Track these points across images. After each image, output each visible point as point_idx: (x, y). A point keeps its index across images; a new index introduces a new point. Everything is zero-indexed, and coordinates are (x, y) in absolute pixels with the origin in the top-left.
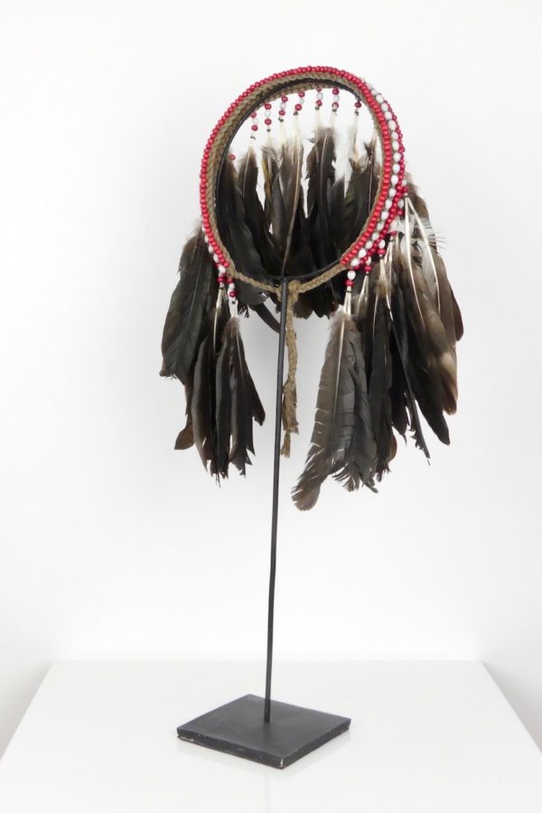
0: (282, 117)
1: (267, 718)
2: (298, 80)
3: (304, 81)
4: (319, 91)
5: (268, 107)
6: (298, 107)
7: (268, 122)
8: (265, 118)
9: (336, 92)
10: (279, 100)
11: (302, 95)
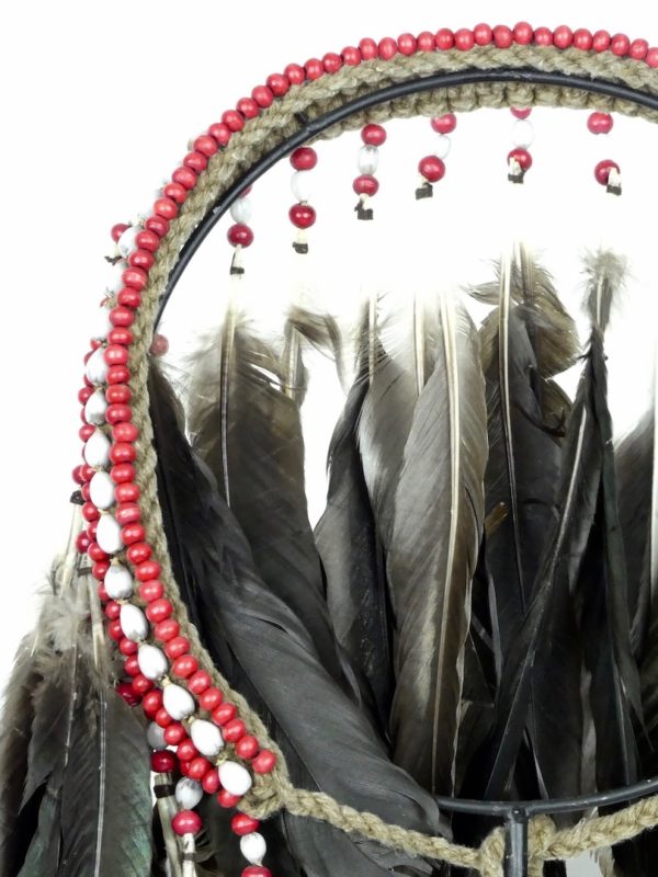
0: (369, 202)
2: (473, 69)
3: (472, 75)
5: (304, 160)
6: (432, 170)
7: (302, 216)
9: (599, 125)
10: (350, 139)
11: (444, 127)
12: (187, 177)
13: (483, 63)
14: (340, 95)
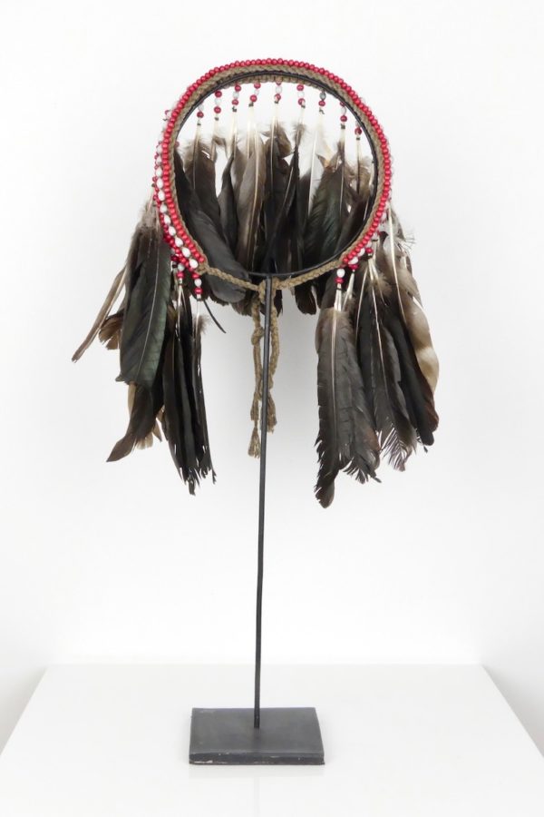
0: (236, 107)
1: (257, 724)
3: (266, 72)
4: (279, 84)
5: (218, 94)
6: (254, 99)
7: (217, 110)
8: (215, 106)
9: (300, 88)
10: (231, 89)
11: (257, 87)
12: (186, 97)
13: (269, 69)
14: (229, 76)
